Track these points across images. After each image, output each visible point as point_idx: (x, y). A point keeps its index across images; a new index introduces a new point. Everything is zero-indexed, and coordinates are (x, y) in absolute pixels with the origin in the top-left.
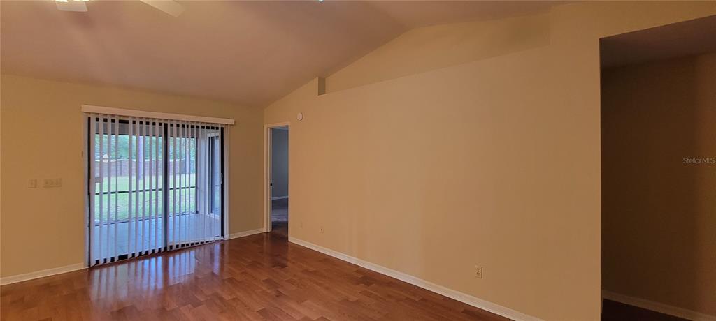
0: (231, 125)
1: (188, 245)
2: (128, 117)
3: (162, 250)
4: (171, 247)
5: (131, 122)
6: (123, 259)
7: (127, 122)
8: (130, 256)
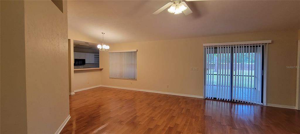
0: (269, 43)
1: (241, 101)
2: (217, 46)
3: (230, 100)
4: (234, 100)
5: (218, 48)
6: (215, 99)
7: (217, 48)
8: (217, 99)
